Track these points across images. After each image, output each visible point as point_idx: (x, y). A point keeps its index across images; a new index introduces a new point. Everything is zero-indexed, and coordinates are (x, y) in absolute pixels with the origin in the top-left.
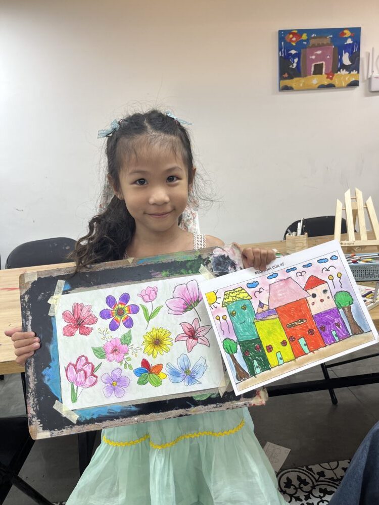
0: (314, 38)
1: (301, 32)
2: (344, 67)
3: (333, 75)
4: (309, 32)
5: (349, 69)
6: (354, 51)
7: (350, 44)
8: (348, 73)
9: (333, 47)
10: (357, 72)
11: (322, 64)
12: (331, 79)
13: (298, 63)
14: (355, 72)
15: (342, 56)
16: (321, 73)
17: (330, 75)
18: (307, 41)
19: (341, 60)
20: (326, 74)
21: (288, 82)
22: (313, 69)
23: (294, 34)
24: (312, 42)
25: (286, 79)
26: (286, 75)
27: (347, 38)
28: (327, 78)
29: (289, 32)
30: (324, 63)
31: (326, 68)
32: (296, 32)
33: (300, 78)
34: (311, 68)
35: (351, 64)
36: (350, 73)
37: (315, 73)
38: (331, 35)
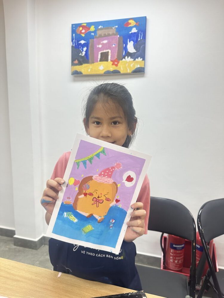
0: (101, 29)
1: (89, 24)
2: (129, 54)
3: (118, 62)
4: (96, 24)
5: (133, 56)
6: (139, 39)
7: (135, 33)
8: (133, 60)
9: (119, 36)
10: (142, 59)
11: (108, 52)
12: (117, 65)
13: (87, 51)
14: (140, 59)
15: (126, 44)
16: (107, 60)
17: (115, 62)
18: (95, 32)
19: (126, 48)
20: (111, 61)
21: (78, 68)
22: (99, 57)
23: (84, 27)
24: (99, 33)
25: (76, 65)
26: (76, 62)
27: (132, 28)
28: (113, 64)
29: (80, 25)
30: (110, 51)
31: (111, 56)
32: (85, 25)
33: (88, 65)
34: (98, 56)
35: (136, 51)
36: (135, 60)
37: (101, 60)
38: (116, 26)
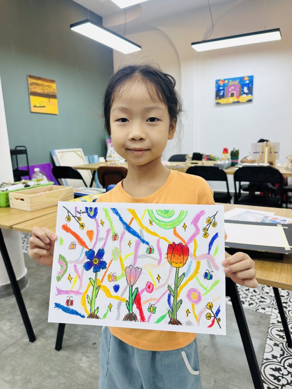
1: (225, 80)
2: (244, 93)
3: (239, 97)
4: (229, 79)
6: (250, 86)
7: (248, 83)
9: (240, 85)
10: (251, 95)
11: (234, 92)
13: (224, 93)
15: (243, 89)
16: (234, 96)
18: (228, 83)
21: (219, 101)
23: (222, 81)
24: (230, 83)
26: (218, 98)
27: (246, 81)
28: (236, 98)
29: (220, 80)
31: (236, 94)
33: (224, 99)
34: (229, 94)
35: (248, 92)
36: (247, 96)
37: (231, 97)
38: (238, 80)
